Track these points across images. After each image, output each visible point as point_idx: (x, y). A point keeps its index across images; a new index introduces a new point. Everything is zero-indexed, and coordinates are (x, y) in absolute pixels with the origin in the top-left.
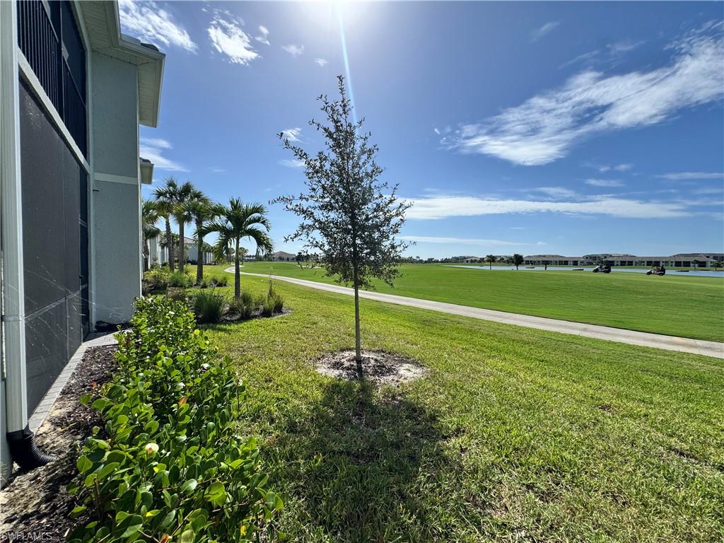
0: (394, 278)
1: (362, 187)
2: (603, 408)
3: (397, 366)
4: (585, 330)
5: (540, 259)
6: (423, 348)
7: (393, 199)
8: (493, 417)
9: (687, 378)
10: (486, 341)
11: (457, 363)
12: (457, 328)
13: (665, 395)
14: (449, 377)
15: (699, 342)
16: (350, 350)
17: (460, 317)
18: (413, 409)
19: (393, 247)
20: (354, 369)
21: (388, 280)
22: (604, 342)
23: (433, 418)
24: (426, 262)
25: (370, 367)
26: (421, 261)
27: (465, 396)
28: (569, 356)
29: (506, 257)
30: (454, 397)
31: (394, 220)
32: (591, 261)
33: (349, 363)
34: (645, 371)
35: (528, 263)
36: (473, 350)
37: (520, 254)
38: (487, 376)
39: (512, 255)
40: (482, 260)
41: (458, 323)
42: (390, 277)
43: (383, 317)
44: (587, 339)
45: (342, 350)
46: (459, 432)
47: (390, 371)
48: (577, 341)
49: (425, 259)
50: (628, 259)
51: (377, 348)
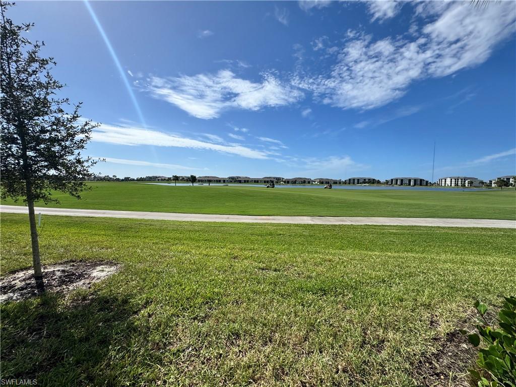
0: (82, 190)
1: (34, 96)
2: (234, 258)
3: (89, 271)
4: (228, 218)
5: (206, 179)
6: (118, 249)
7: (76, 115)
8: (173, 284)
9: (267, 234)
10: (172, 235)
11: (147, 254)
12: (149, 229)
13: (259, 244)
14: (141, 266)
15: (271, 217)
16: (27, 269)
17: (153, 221)
18: (105, 302)
19: (79, 161)
20: (32, 287)
21: (74, 193)
22: (236, 223)
23: (125, 302)
24: (123, 180)
25: (54, 280)
26: (118, 180)
27: (154, 276)
28: (220, 235)
29: (186, 177)
30: (144, 280)
31: (79, 137)
32: (231, 180)
33: (23, 283)
34: (252, 235)
35: (199, 181)
36: (161, 242)
37: (194, 175)
38: (171, 258)
39: (190, 176)
40: (169, 180)
41: (151, 225)
42: (76, 190)
43: (73, 230)
44: (229, 223)
45: (14, 272)
46: (147, 303)
47: (81, 276)
48: (225, 225)
49: (122, 177)
50: (246, 179)
51: (66, 260)
